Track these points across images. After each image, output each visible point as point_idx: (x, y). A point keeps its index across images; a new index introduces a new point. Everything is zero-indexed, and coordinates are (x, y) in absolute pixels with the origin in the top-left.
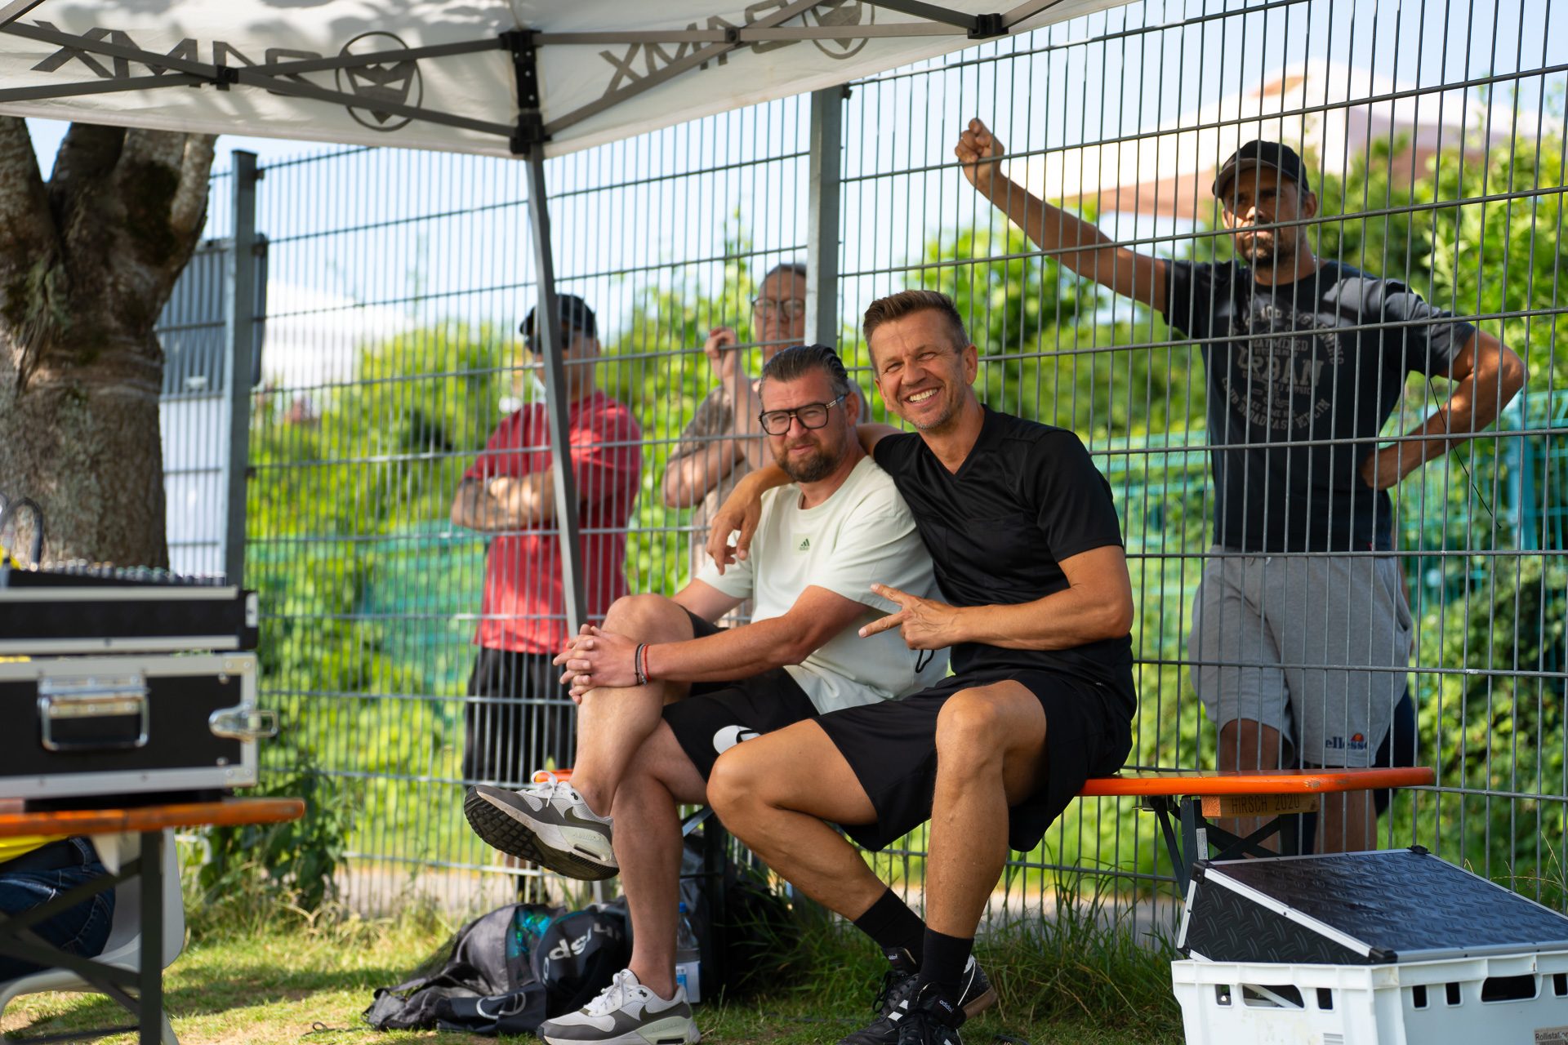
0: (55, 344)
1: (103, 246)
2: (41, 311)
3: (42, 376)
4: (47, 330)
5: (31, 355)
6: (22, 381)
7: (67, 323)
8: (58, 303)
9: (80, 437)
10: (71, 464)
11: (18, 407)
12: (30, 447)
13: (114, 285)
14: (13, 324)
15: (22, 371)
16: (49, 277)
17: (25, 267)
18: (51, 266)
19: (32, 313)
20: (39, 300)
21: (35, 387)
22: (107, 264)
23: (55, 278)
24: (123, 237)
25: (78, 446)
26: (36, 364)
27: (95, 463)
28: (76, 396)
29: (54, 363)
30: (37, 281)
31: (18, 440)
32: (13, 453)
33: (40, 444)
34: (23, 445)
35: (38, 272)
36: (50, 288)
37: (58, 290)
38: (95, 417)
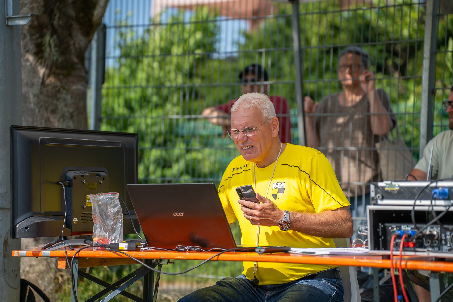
0: (56, 68)
1: (68, 28)
2: (49, 54)
3: (51, 80)
4: (53, 62)
5: (47, 72)
6: (43, 83)
7: (60, 59)
8: (56, 51)
9: (66, 105)
10: (63, 116)
11: (41, 93)
12: (46, 109)
13: (74, 44)
14: (39, 59)
15: (43, 78)
16: (52, 41)
17: (42, 36)
18: (52, 36)
19: (46, 55)
20: (48, 50)
21: (48, 85)
22: (70, 35)
23: (54, 41)
24: (75, 25)
25: (65, 109)
26: (49, 76)
27: (72, 116)
28: (64, 89)
29: (56, 75)
30: (47, 43)
31: (41, 106)
32: (39, 111)
33: (50, 108)
34: (43, 108)
35: (47, 38)
36: (53, 45)
37: (55, 46)
38: (71, 98)
